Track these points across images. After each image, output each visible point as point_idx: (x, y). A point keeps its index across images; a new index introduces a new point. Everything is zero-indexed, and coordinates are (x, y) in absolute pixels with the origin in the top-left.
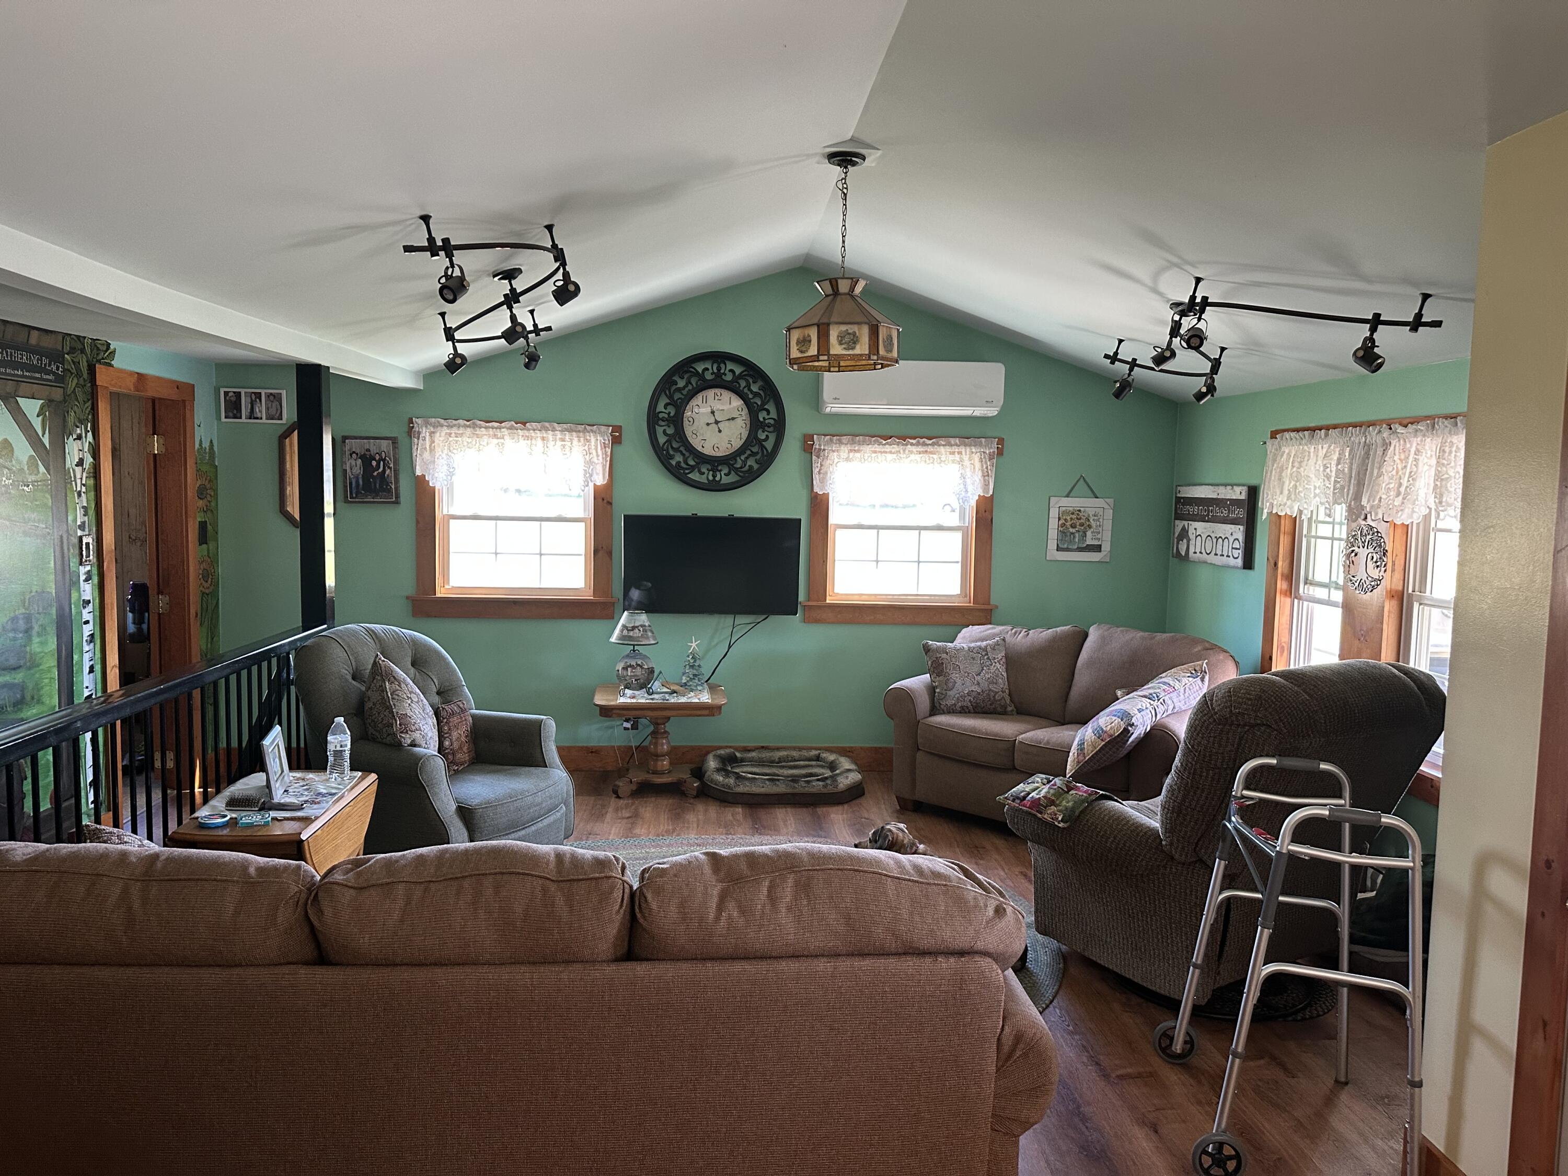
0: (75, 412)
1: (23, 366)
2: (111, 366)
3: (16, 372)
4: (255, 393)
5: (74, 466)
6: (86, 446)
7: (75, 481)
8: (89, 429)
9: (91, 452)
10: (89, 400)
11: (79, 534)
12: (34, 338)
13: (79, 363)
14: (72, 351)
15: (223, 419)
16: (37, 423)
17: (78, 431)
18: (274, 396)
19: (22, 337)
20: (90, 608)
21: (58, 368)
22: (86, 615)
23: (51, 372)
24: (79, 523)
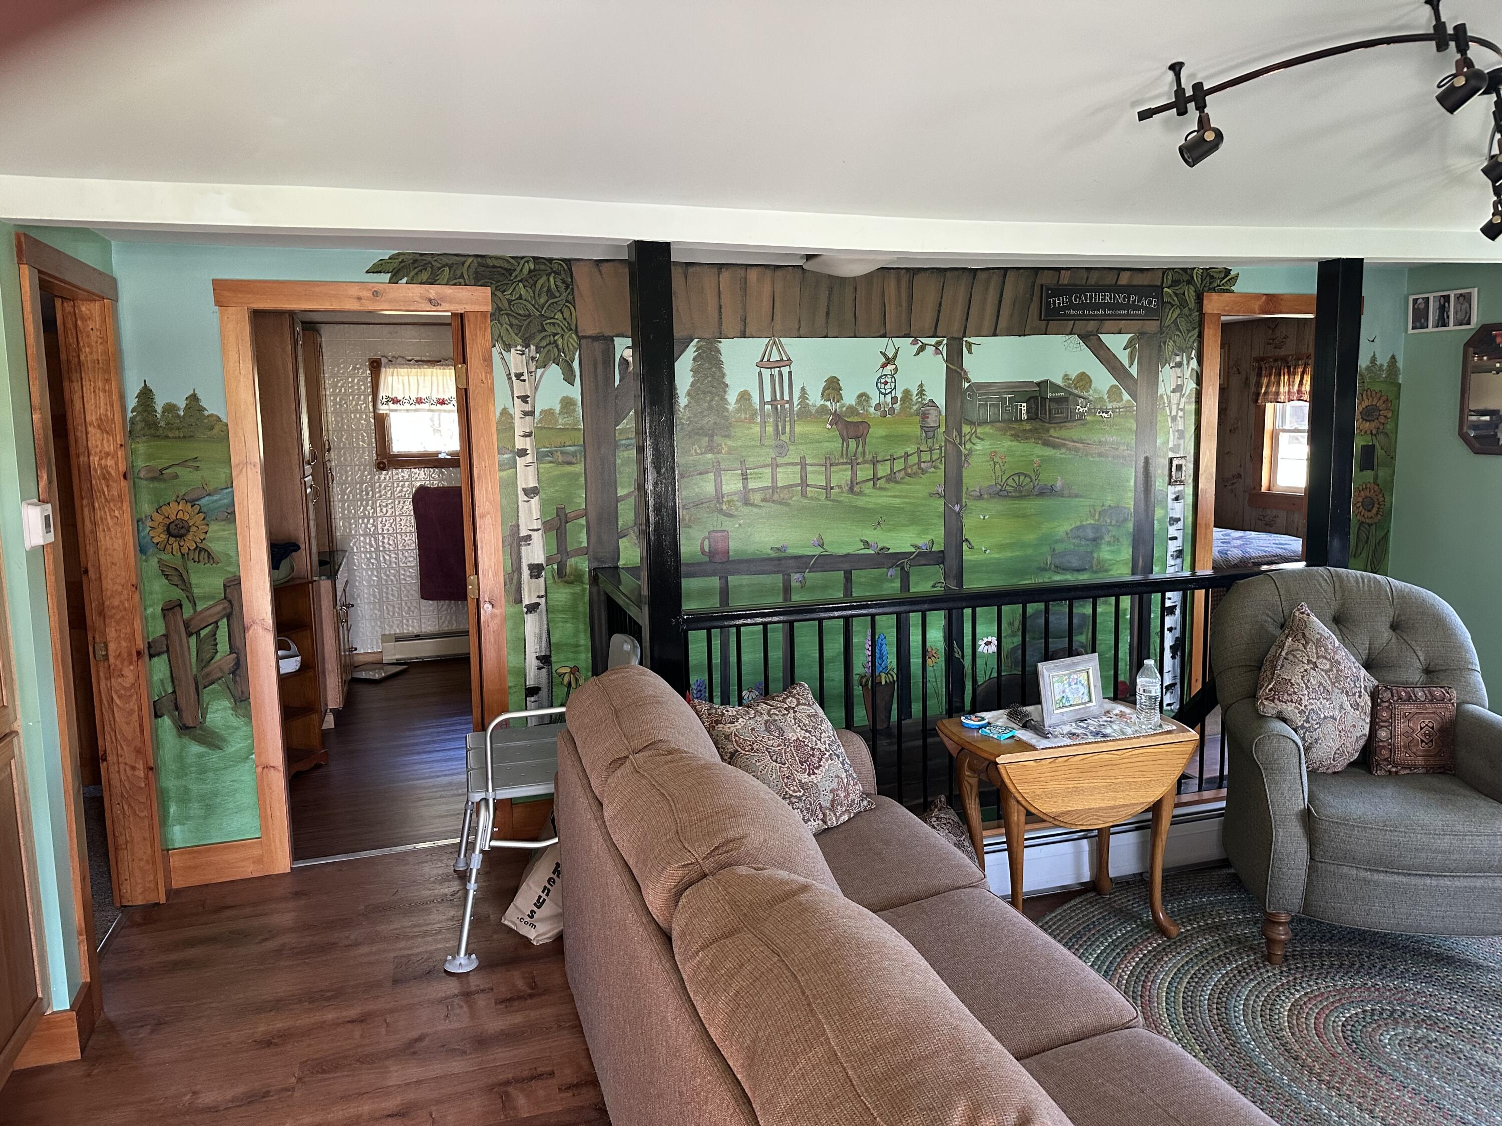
0: (1174, 342)
1: (1104, 306)
2: (1233, 292)
3: (1096, 312)
4: (1443, 296)
5: (1169, 393)
6: (1188, 373)
7: (1170, 406)
8: (1193, 356)
9: (1195, 378)
10: (1194, 329)
11: (1170, 456)
12: (1124, 280)
13: (1184, 294)
14: (1175, 283)
15: (1410, 331)
16: (1123, 357)
17: (1178, 359)
18: (1464, 297)
19: (1110, 280)
20: (1180, 525)
21: (1150, 303)
22: (1172, 531)
23: (1142, 307)
24: (1171, 445)
